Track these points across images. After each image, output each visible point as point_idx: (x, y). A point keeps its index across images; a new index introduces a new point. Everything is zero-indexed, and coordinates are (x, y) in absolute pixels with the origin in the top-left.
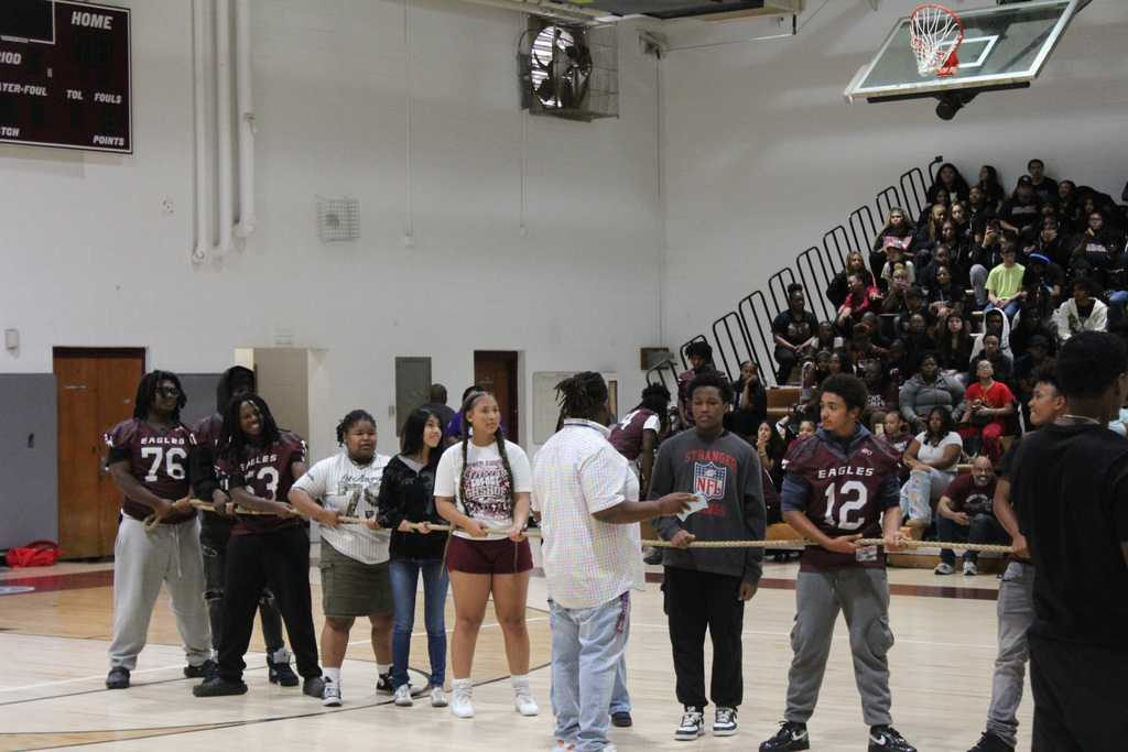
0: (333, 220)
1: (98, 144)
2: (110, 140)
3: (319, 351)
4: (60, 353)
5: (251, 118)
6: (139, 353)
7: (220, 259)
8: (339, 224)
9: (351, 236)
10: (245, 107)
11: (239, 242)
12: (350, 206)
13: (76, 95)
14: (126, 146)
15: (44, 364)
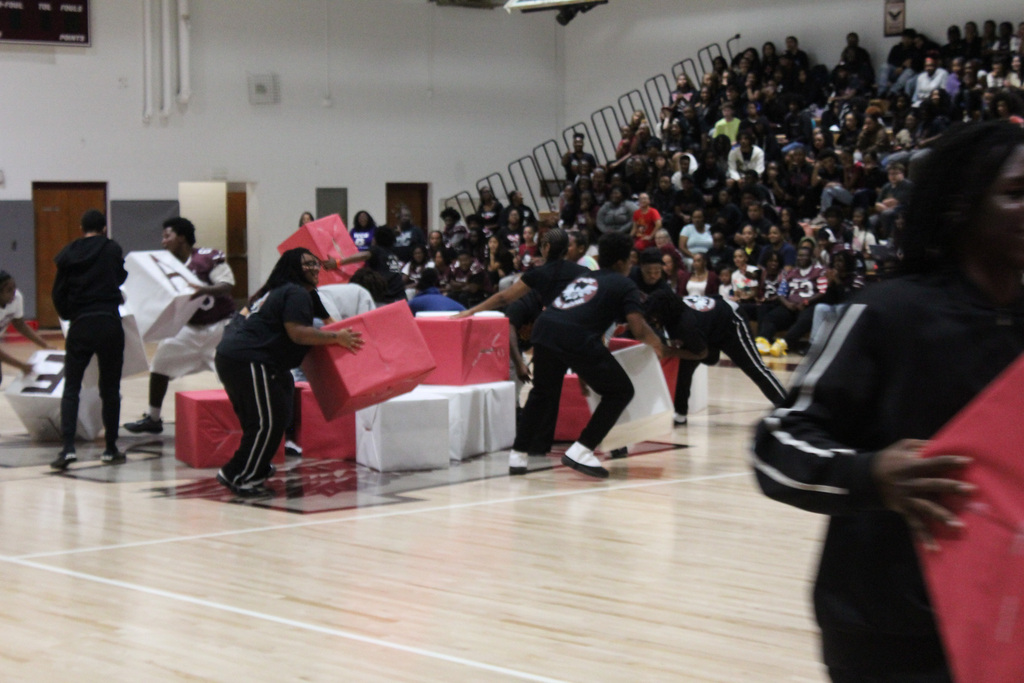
0: (261, 89)
1: (63, 41)
2: (73, 38)
3: (253, 184)
4: (37, 186)
5: (187, 18)
6: (102, 186)
7: (166, 118)
8: (265, 92)
9: (276, 100)
10: (183, 10)
11: (182, 107)
12: (275, 78)
13: (46, 7)
14: (86, 41)
15: (26, 194)
